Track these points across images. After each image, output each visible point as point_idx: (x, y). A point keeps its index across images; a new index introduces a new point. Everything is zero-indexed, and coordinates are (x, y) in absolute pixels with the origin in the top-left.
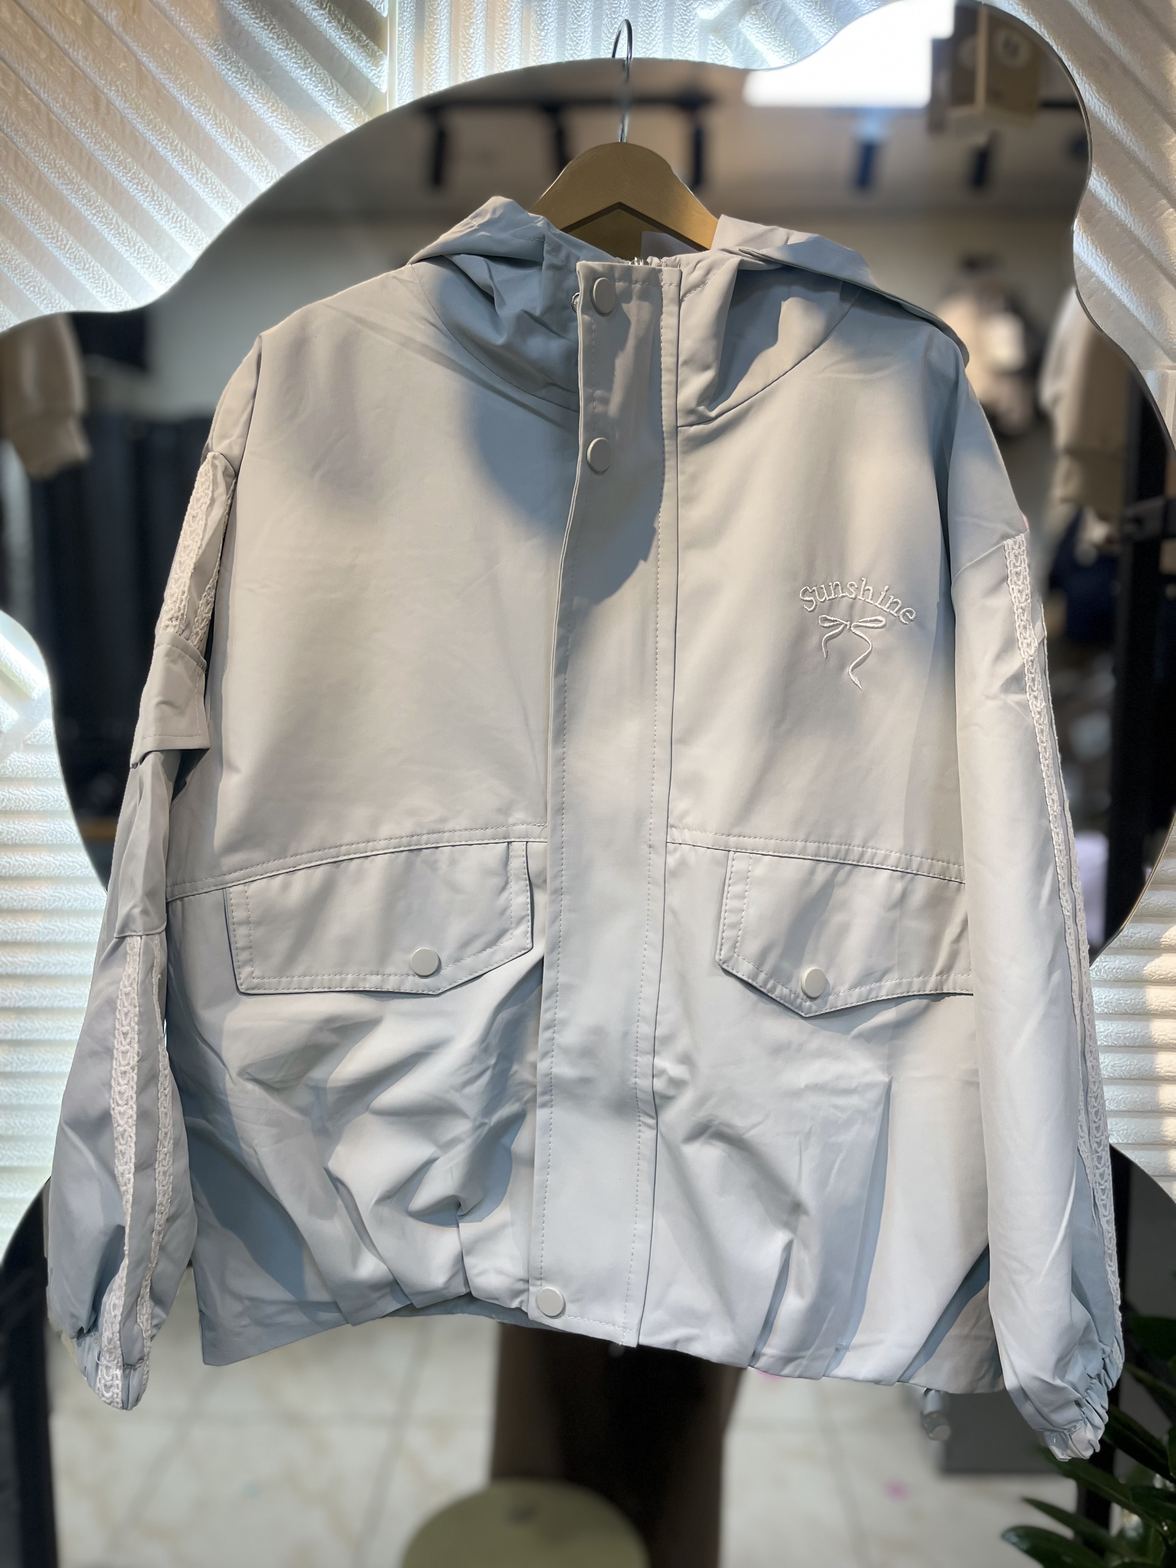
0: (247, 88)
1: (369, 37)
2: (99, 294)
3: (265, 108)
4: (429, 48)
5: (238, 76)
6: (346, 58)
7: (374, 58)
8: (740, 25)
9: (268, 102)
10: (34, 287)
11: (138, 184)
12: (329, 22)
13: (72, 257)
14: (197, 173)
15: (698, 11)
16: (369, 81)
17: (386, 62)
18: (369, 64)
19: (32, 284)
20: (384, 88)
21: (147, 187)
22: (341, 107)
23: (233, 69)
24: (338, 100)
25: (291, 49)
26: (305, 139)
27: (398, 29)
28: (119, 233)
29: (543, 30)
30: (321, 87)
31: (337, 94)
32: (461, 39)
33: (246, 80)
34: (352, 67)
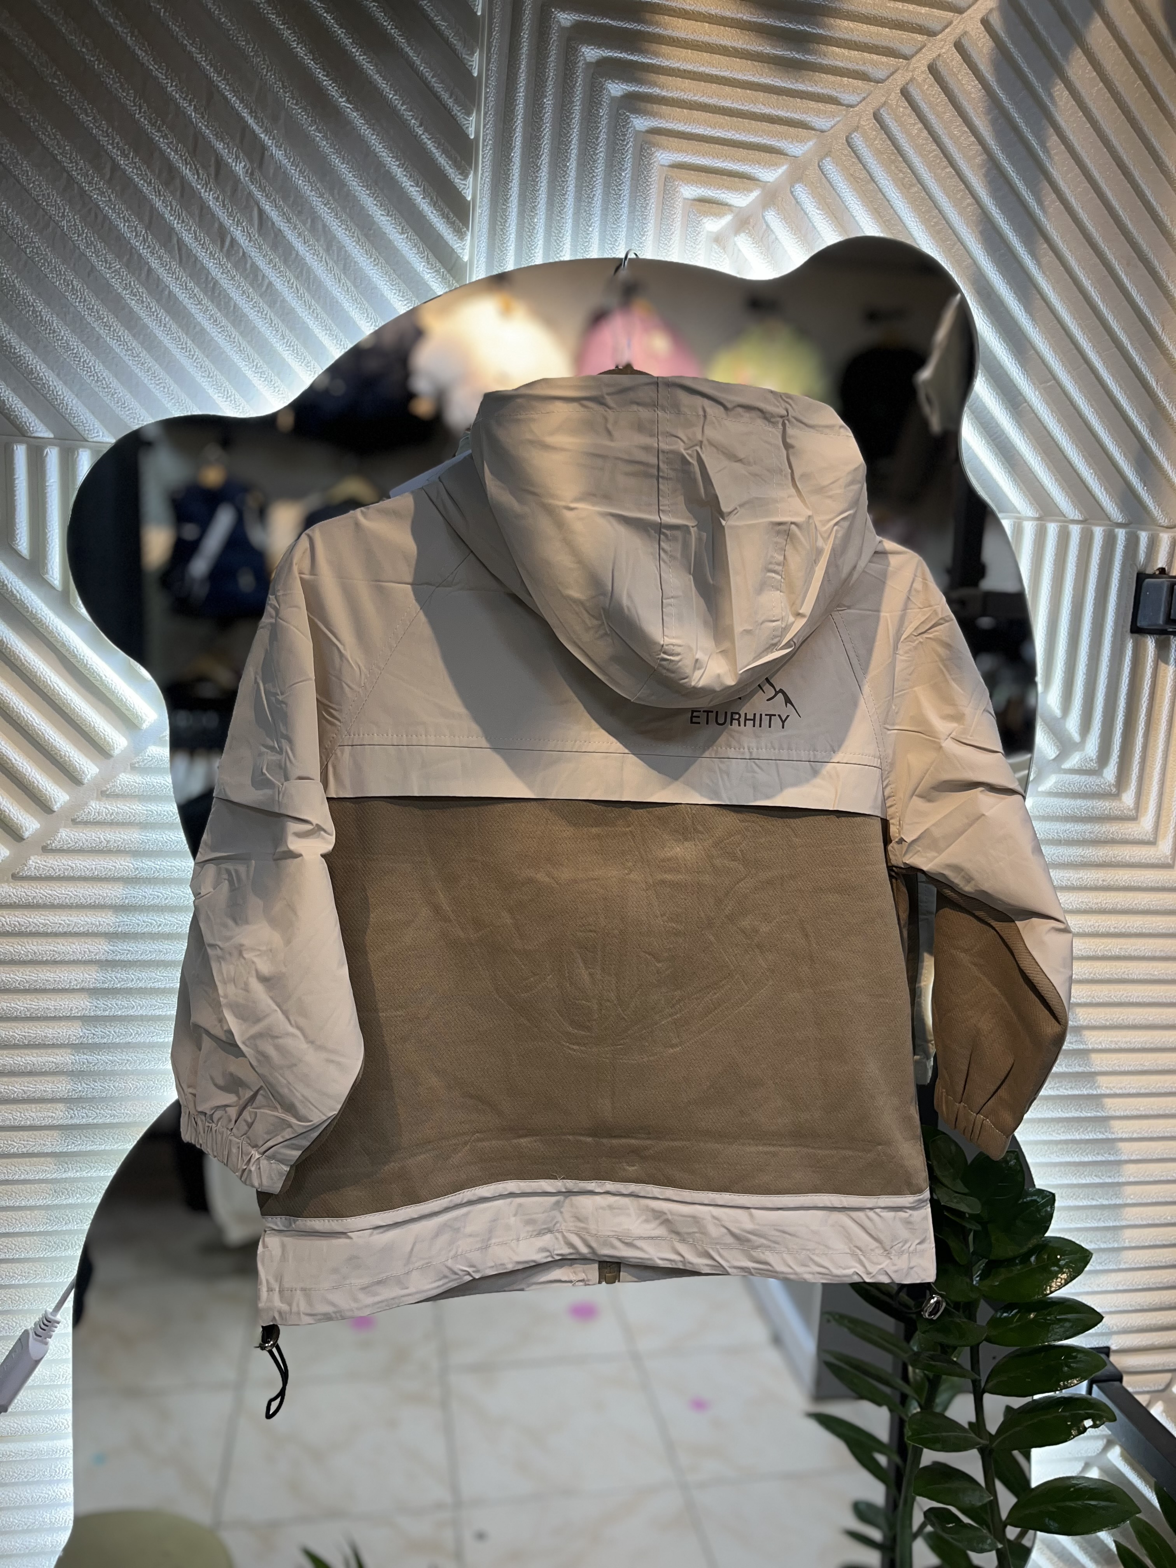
0: (354, 244)
1: (456, 215)
2: (220, 399)
3: (368, 262)
4: (502, 230)
5: (347, 233)
6: (435, 229)
7: (461, 234)
8: (736, 239)
9: (371, 257)
10: (164, 388)
11: (258, 312)
12: (424, 198)
13: (199, 366)
14: (310, 308)
15: (706, 225)
16: (453, 250)
17: (469, 237)
18: (455, 238)
19: (162, 385)
20: (466, 258)
21: (266, 315)
22: (431, 269)
23: (343, 227)
24: (428, 263)
25: (391, 216)
26: (400, 291)
27: (478, 211)
28: (240, 350)
29: (590, 226)
30: (415, 250)
31: (428, 258)
32: (526, 225)
33: (353, 237)
34: (440, 237)
